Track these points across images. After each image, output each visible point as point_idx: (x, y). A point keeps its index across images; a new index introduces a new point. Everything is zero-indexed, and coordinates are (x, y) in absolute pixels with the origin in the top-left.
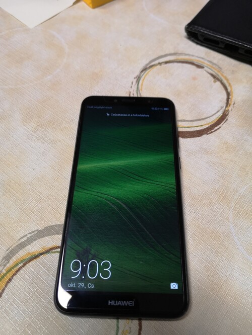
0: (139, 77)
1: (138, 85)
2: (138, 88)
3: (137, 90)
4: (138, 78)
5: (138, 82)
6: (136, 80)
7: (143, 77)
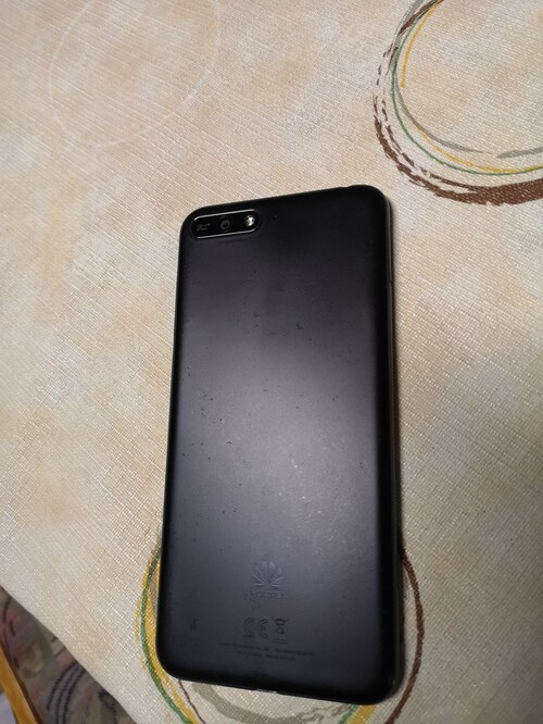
0: (395, 49)
1: (394, 72)
2: (393, 82)
3: (392, 89)
4: (394, 53)
5: (394, 63)
6: (388, 58)
7: (406, 45)
